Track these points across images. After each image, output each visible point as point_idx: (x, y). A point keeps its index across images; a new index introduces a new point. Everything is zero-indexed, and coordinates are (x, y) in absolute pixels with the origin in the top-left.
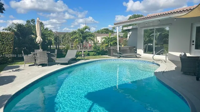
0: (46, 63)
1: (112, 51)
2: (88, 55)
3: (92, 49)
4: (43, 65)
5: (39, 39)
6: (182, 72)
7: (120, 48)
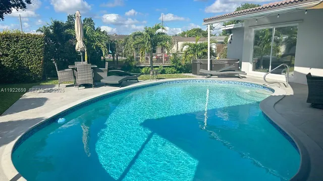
0: (91, 82)
1: (198, 66)
2: (163, 72)
3: (170, 63)
4: (87, 86)
5: (79, 45)
6: (310, 104)
7: (211, 61)
